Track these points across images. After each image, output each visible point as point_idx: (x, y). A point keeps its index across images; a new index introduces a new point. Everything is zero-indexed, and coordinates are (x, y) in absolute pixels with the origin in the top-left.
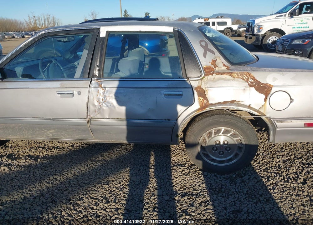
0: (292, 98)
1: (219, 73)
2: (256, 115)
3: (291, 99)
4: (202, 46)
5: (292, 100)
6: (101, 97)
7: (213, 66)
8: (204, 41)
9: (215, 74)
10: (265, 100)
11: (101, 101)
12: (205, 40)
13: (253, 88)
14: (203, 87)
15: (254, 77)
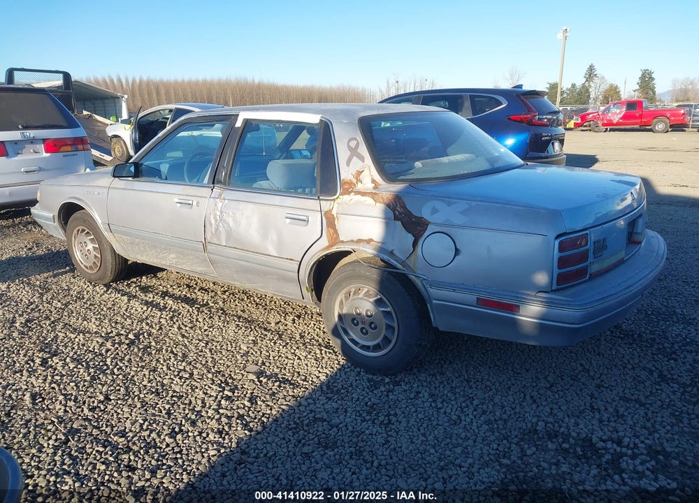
0: (458, 247)
1: (358, 193)
2: (398, 269)
3: (456, 249)
4: (349, 147)
5: (457, 252)
6: (218, 213)
7: (354, 181)
8: (355, 139)
9: (353, 194)
10: (415, 244)
11: (218, 217)
12: (358, 138)
13: (400, 222)
14: (334, 212)
15: (404, 204)
